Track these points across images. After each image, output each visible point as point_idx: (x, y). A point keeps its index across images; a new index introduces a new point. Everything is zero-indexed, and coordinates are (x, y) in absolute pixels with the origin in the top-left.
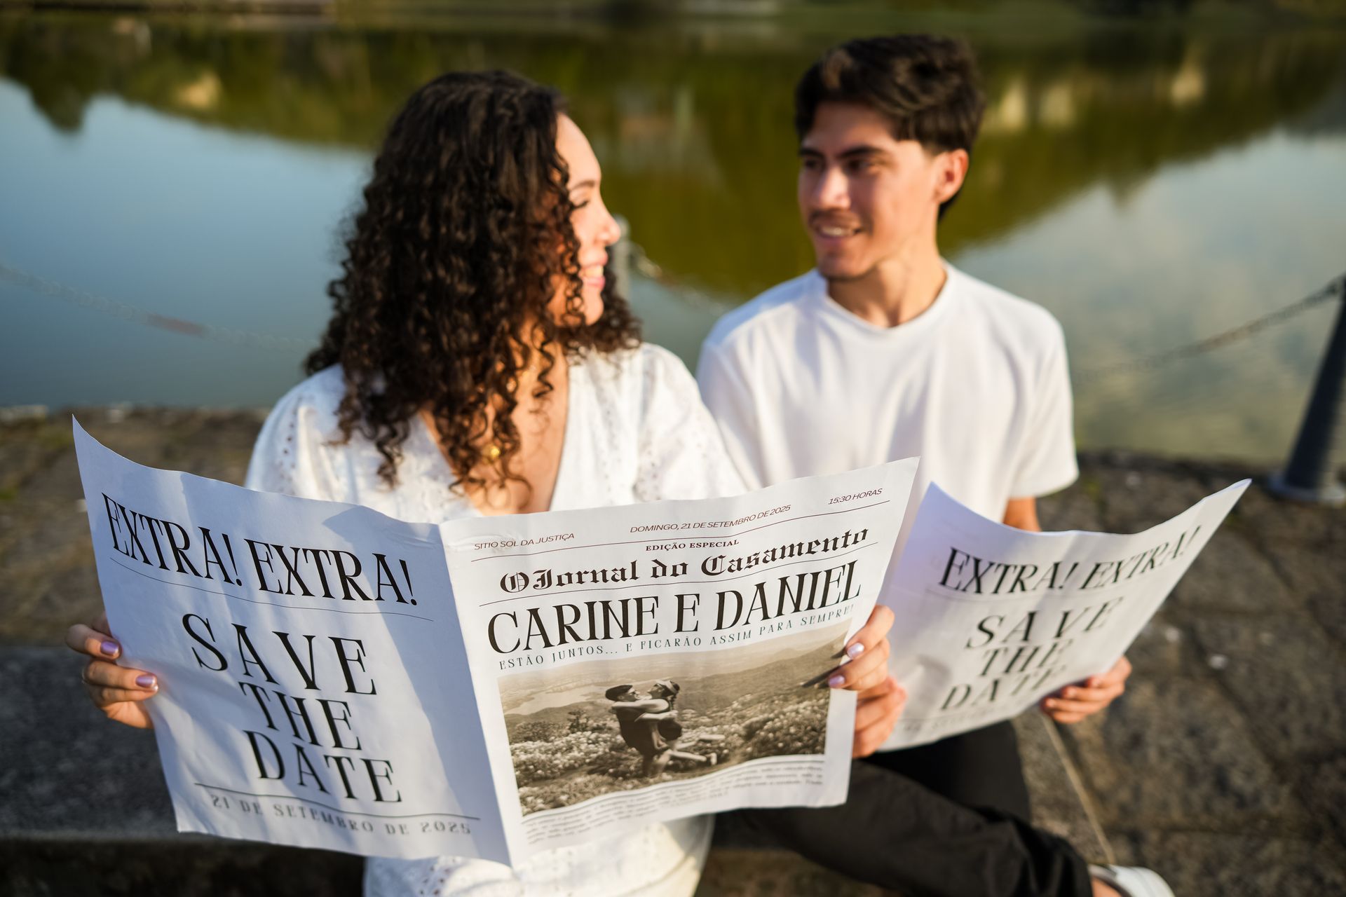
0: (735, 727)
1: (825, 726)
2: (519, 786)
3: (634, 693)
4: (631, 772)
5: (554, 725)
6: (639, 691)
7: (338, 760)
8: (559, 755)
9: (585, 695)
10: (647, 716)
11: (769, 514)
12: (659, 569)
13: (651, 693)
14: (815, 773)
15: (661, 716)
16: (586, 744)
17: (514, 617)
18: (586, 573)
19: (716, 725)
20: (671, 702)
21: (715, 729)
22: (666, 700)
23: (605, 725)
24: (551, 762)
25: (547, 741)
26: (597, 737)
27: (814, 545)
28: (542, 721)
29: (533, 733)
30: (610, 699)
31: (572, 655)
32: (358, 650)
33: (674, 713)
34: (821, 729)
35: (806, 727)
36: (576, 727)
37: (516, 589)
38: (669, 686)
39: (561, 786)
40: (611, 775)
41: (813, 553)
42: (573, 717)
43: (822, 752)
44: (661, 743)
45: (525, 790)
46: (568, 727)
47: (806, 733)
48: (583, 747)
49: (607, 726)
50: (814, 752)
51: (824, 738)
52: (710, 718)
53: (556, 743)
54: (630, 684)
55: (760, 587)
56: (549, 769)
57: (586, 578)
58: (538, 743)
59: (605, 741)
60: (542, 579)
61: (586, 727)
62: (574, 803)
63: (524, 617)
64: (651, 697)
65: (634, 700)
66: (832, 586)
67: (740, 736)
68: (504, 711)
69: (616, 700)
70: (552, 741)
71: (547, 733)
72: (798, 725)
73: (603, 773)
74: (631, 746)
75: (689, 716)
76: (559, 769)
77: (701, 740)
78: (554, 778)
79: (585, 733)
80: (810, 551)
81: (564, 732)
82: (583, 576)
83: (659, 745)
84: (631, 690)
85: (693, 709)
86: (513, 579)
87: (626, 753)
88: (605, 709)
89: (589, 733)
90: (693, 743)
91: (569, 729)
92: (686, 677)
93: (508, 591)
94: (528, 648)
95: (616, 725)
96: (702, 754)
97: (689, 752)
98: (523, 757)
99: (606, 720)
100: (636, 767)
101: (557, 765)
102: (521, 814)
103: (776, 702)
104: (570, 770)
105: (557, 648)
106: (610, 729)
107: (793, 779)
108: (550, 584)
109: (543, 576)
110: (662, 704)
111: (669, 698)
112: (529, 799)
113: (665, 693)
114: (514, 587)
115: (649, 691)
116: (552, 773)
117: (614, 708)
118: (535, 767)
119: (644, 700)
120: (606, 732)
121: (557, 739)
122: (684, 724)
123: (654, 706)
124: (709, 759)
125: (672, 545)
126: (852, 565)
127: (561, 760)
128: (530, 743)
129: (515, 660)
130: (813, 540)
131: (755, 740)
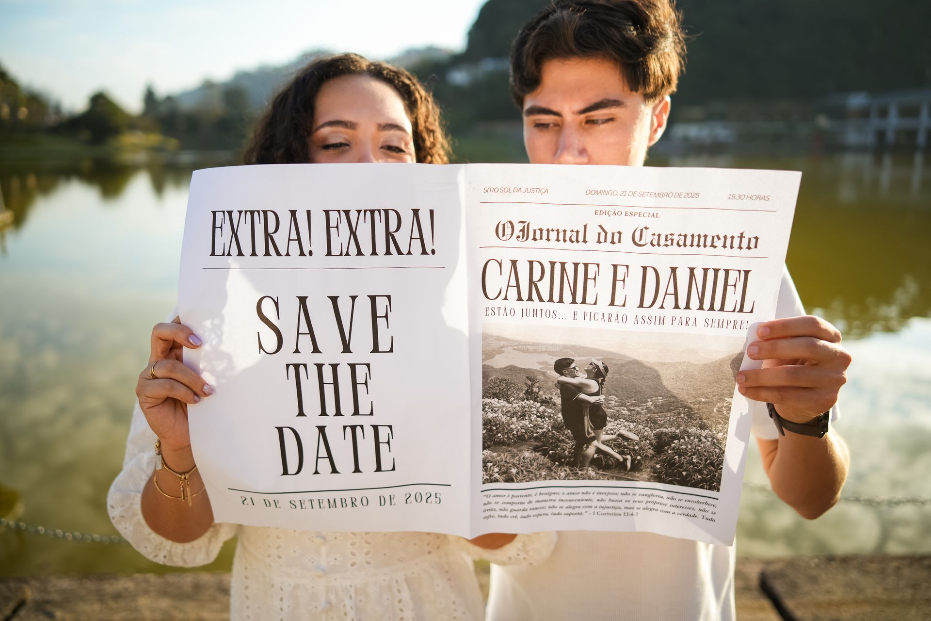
0: (648, 432)
1: (721, 463)
2: (484, 448)
3: (574, 368)
4: (565, 457)
5: (515, 384)
6: (579, 367)
7: (353, 428)
8: (514, 419)
9: (540, 363)
10: (582, 396)
11: (682, 196)
12: (603, 236)
13: (587, 371)
14: (710, 509)
15: (593, 399)
16: (535, 416)
17: (500, 265)
18: (553, 230)
19: (633, 422)
20: (601, 385)
21: (632, 425)
22: (598, 382)
23: (551, 399)
24: (509, 426)
25: (508, 401)
26: (544, 412)
27: (716, 239)
28: (507, 378)
29: (500, 389)
30: (557, 372)
31: (535, 316)
32: (387, 306)
33: (602, 398)
34: (718, 465)
35: (706, 460)
36: (530, 394)
37: (505, 238)
38: (601, 367)
39: (513, 457)
40: (550, 457)
41: (715, 247)
42: (529, 383)
43: (718, 490)
44: (590, 430)
45: (487, 452)
46: (524, 392)
47: (706, 466)
48: (533, 417)
49: (552, 400)
50: (711, 488)
51: (720, 475)
52: (629, 410)
53: (514, 405)
54: (573, 358)
55: (674, 270)
56: (506, 433)
57: (553, 235)
58: (502, 403)
59: (549, 417)
60: (522, 230)
61: (538, 397)
62: (521, 481)
63: (507, 266)
64: (586, 376)
65: (574, 377)
66: (730, 289)
67: (651, 444)
68: (483, 360)
69: (562, 374)
70: (511, 403)
71: (509, 393)
72: (700, 455)
73: (545, 453)
74: (568, 428)
75: (613, 403)
76: (514, 435)
77: (620, 435)
78: (509, 445)
79: (536, 403)
80: (713, 246)
81: (521, 395)
82: (551, 233)
83: (589, 433)
84: (573, 365)
85: (616, 396)
86: (504, 225)
87: (564, 434)
88: (553, 382)
89: (539, 404)
90: (614, 437)
91: (525, 394)
92: (614, 359)
93: (499, 238)
94: (506, 299)
95: (558, 401)
96: (620, 453)
97: (610, 446)
98: (490, 415)
99: (552, 394)
100: (569, 453)
101: (512, 430)
102: (481, 481)
103: (682, 415)
104: (521, 439)
105: (525, 304)
106: (554, 404)
107: (691, 512)
108: (527, 238)
109: (524, 227)
110: (594, 386)
111: (600, 380)
112: (489, 464)
113: (598, 374)
114: (504, 235)
115: (586, 369)
116: (509, 438)
117: (559, 382)
118: (497, 429)
119: (581, 378)
120: (551, 408)
121: (515, 401)
122: (609, 412)
123: (587, 386)
124: (625, 460)
125: (613, 212)
126: (747, 272)
127: (516, 425)
128: (496, 400)
129: (496, 308)
130: (715, 234)
131: (663, 457)
